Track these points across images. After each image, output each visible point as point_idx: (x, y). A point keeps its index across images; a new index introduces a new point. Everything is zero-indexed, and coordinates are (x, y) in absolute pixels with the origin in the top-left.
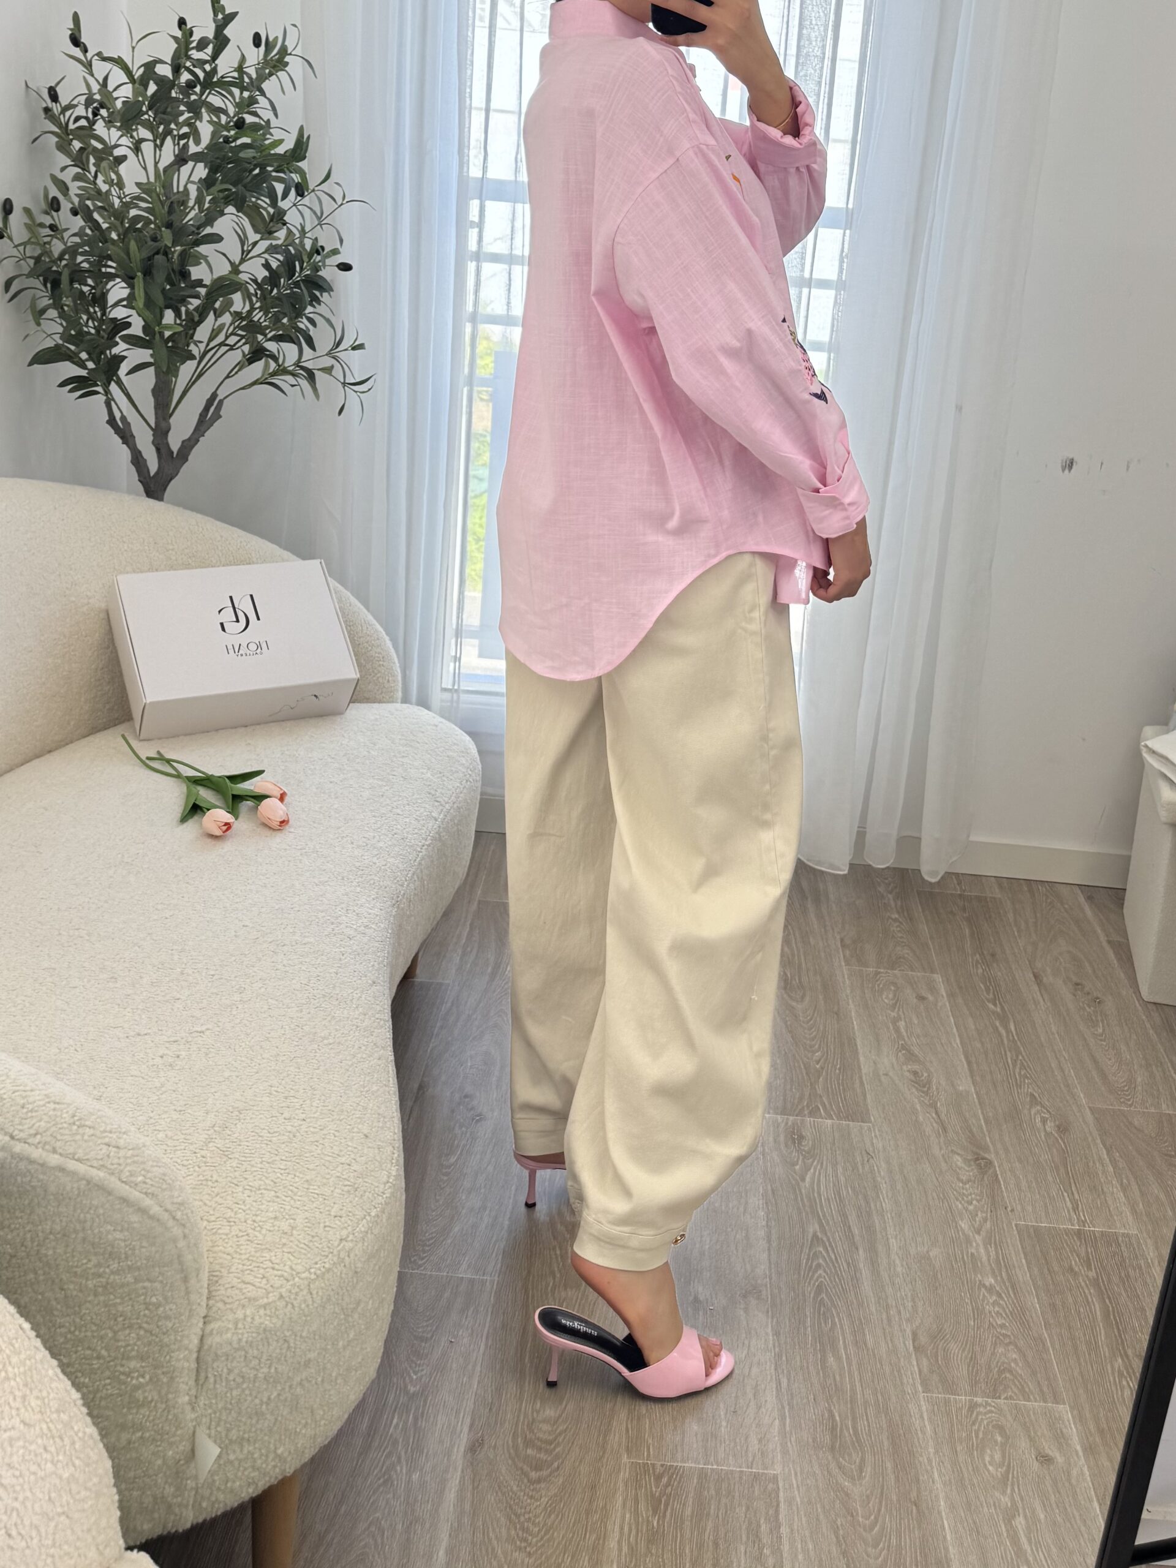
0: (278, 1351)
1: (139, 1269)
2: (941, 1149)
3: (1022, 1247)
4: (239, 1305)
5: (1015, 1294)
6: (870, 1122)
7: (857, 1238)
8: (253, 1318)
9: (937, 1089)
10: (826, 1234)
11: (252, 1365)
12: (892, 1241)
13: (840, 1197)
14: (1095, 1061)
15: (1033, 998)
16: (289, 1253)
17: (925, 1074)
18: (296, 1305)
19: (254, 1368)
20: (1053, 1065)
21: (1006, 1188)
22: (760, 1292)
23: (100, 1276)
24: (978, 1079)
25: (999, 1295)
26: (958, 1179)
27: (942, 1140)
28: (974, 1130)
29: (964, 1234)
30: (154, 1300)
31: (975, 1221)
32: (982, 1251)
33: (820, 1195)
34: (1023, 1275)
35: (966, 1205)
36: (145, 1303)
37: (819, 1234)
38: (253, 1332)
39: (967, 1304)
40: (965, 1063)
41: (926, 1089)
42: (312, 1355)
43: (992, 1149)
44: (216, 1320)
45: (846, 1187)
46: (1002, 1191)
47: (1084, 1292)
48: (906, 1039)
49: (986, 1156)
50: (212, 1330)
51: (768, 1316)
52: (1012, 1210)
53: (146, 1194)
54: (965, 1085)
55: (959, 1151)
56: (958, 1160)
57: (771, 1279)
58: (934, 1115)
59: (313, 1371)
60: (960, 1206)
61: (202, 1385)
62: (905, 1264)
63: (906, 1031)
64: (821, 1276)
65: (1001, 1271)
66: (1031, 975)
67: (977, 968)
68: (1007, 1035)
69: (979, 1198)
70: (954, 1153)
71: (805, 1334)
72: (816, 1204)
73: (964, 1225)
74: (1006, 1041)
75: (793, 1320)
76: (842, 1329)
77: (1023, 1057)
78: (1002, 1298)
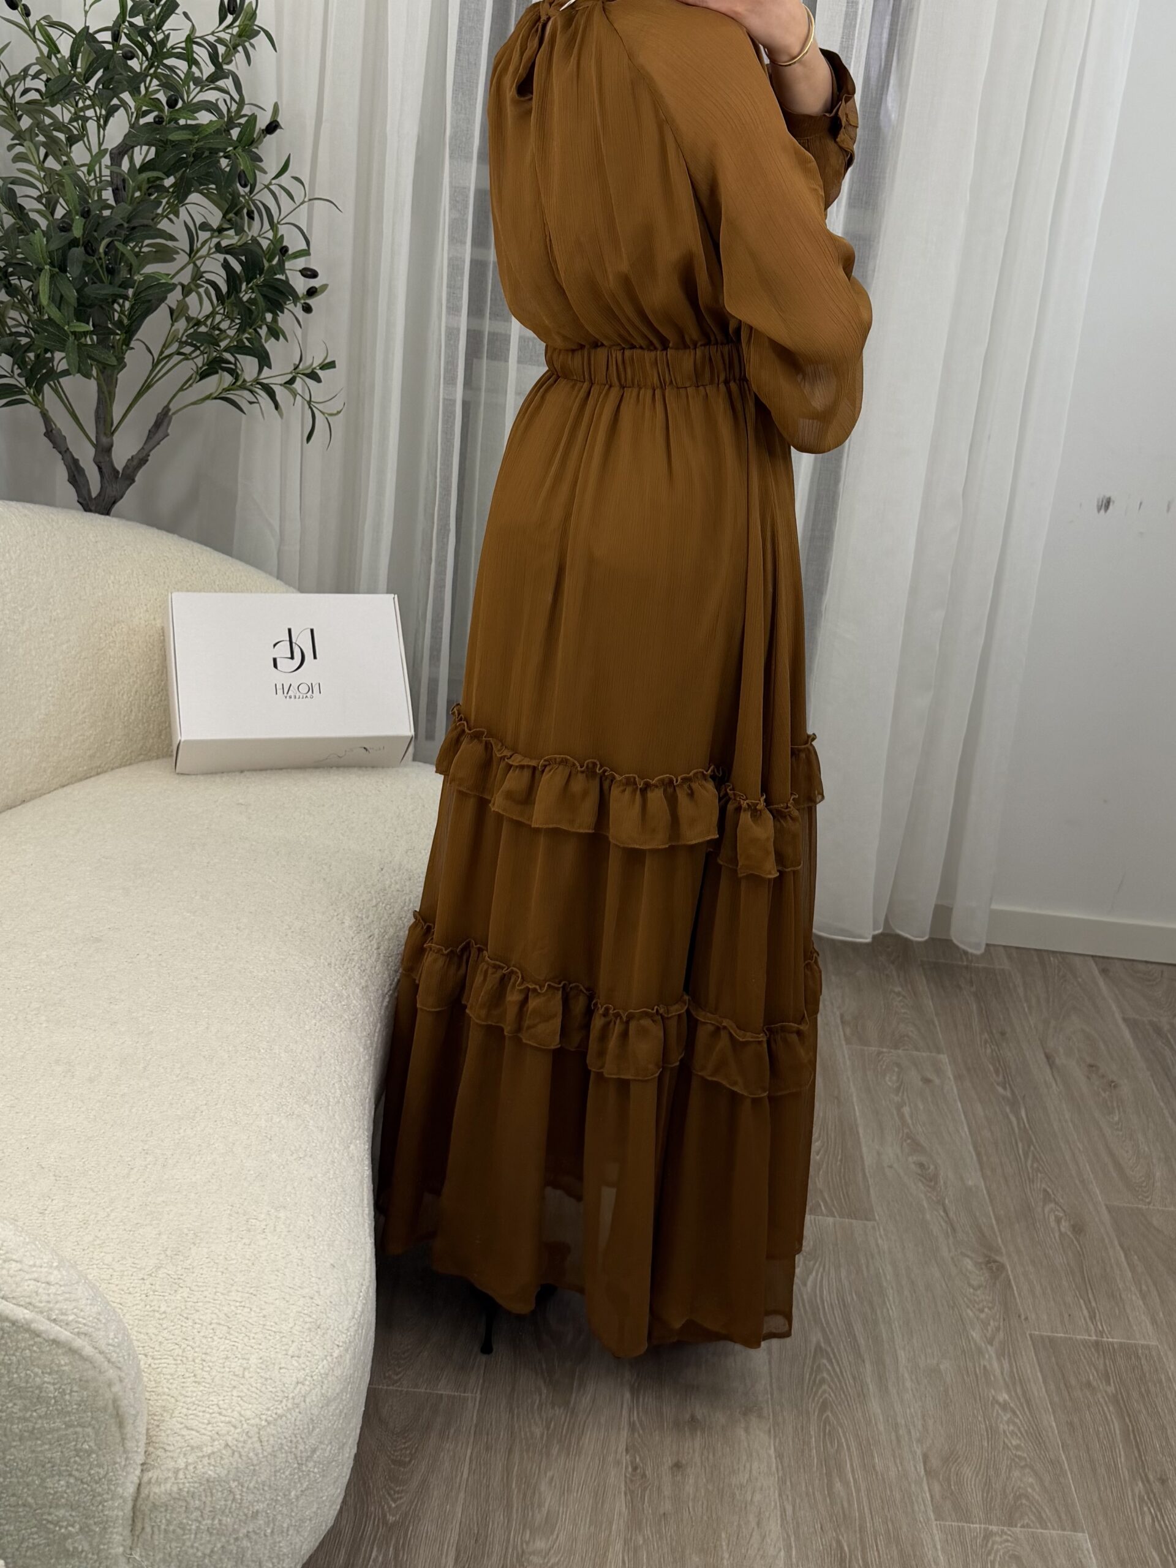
0: (223, 1503)
1: (69, 1413)
2: (950, 1251)
3: (1038, 1359)
4: (180, 1453)
5: (1030, 1411)
6: (875, 1220)
7: (864, 1350)
8: (195, 1468)
9: (945, 1183)
10: (830, 1345)
11: (193, 1517)
12: (900, 1352)
13: (844, 1305)
14: (1111, 1154)
15: (1045, 1081)
16: (238, 1397)
17: (932, 1167)
18: (244, 1454)
19: (196, 1520)
20: (1067, 1158)
21: (1020, 1294)
22: (761, 1409)
23: (26, 1420)
24: (988, 1173)
25: (1014, 1413)
26: (970, 1285)
27: (951, 1240)
28: (985, 1230)
29: (975, 1344)
30: (86, 1446)
31: (987, 1330)
32: (996, 1364)
33: (821, 1300)
34: (1038, 1390)
35: (977, 1313)
36: (75, 1450)
37: (823, 1345)
38: (196, 1482)
39: (980, 1422)
40: (974, 1153)
41: (932, 1184)
42: (259, 1507)
43: (1004, 1250)
44: (154, 1467)
45: (851, 1294)
46: (1015, 1298)
47: (1103, 1410)
48: (912, 1127)
49: (998, 1258)
50: (151, 1478)
51: (770, 1436)
52: (1026, 1319)
53: (78, 1334)
54: (974, 1179)
55: (969, 1253)
56: (969, 1264)
57: (772, 1394)
58: (942, 1213)
59: (261, 1522)
60: (971, 1314)
61: (138, 1537)
62: (914, 1377)
63: (911, 1118)
64: (824, 1392)
65: (1014, 1384)
66: (1043, 1056)
67: (986, 1048)
68: (1018, 1124)
69: (990, 1305)
70: (964, 1255)
71: (810, 1456)
72: (819, 1310)
73: (976, 1335)
74: (1016, 1130)
75: (797, 1441)
76: (849, 1451)
77: (1035, 1147)
78: (1017, 1416)
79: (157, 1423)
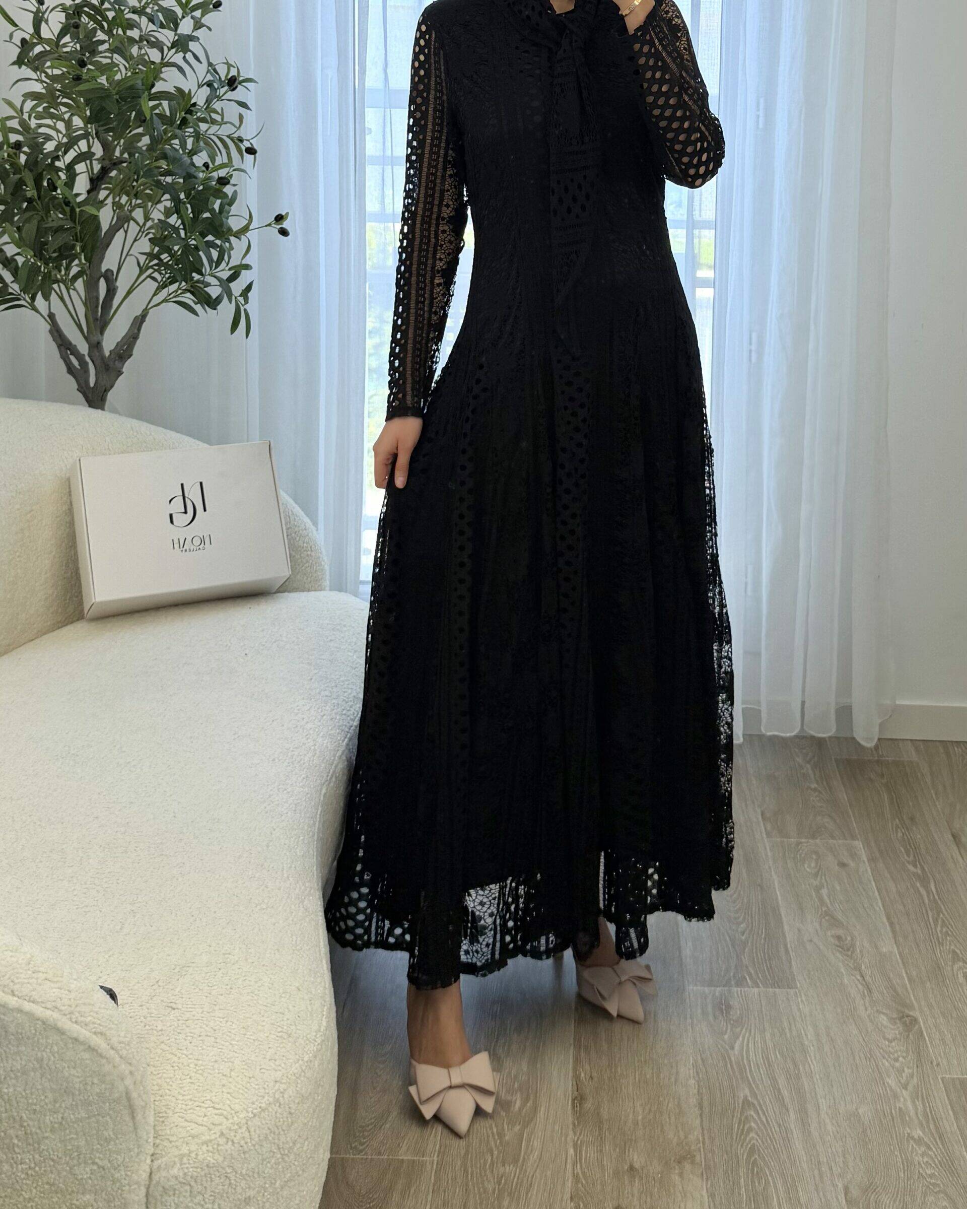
0: (220, 1187)
2: (866, 1010)
3: (948, 1100)
4: (183, 1142)
5: (943, 1145)
6: (796, 988)
7: (787, 1100)
8: (197, 1154)
9: (861, 951)
10: (757, 1099)
12: (822, 1102)
15: (952, 857)
16: (228, 1093)
17: (849, 938)
18: (236, 1141)
21: (931, 1043)
22: (695, 1156)
24: (901, 939)
25: (928, 1146)
26: (885, 1038)
27: (867, 1000)
28: (899, 990)
29: (890, 1087)
31: (902, 1077)
32: (909, 1104)
33: (748, 1059)
34: (950, 1126)
35: (892, 1062)
37: (750, 1099)
38: (197, 1167)
39: (897, 1156)
40: (887, 925)
41: (849, 953)
43: (917, 1008)
44: (162, 1156)
45: (775, 1052)
46: (927, 1047)
48: (829, 905)
49: (911, 1013)
50: (160, 1166)
51: (703, 1180)
52: (938, 1065)
54: (888, 946)
55: (884, 1011)
56: (883, 1019)
57: (704, 1144)
58: (859, 978)
60: (887, 1064)
62: (834, 1122)
63: (829, 899)
64: (753, 1138)
65: (928, 1122)
66: (950, 837)
67: (897, 833)
68: (928, 896)
69: (904, 1054)
70: (878, 1012)
71: (739, 1194)
72: (746, 1070)
73: (891, 1082)
74: (926, 901)
75: (727, 1182)
76: (775, 1187)
77: (944, 915)
78: (931, 1149)
79: (161, 1119)
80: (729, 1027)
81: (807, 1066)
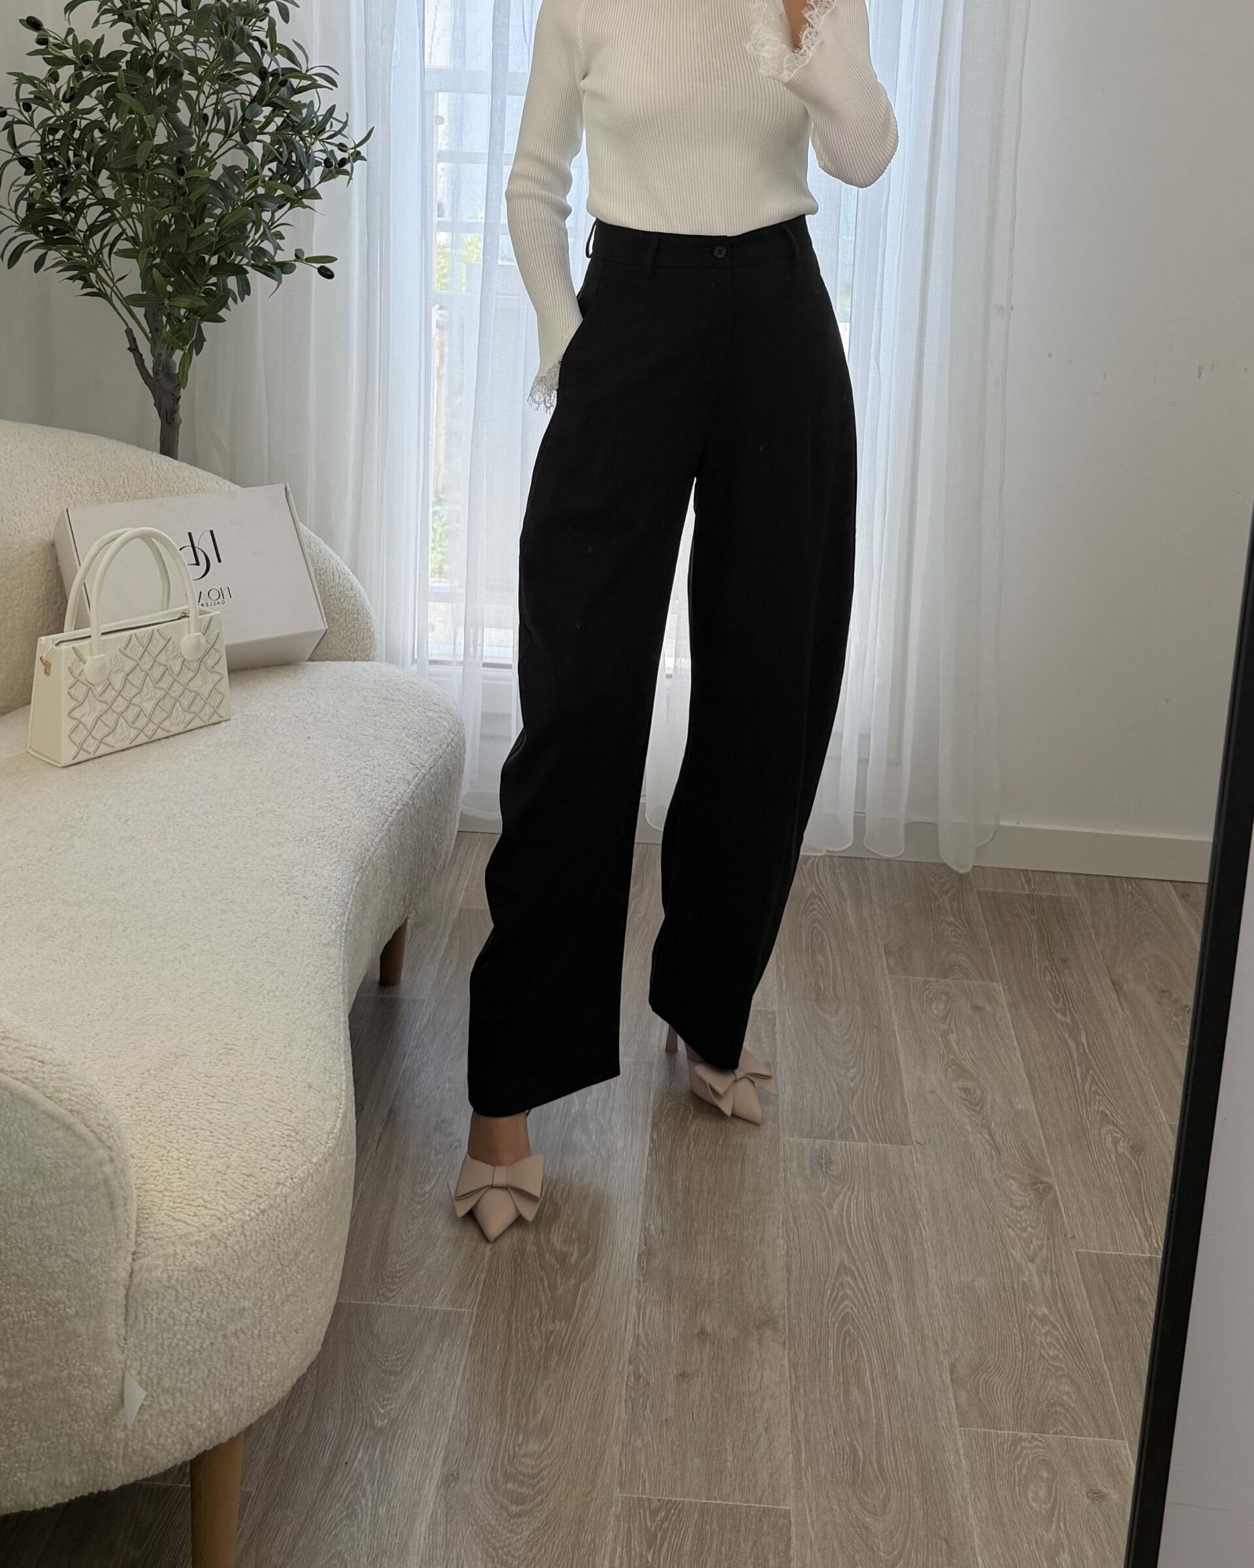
0: (210, 1294)
2: (992, 1173)
3: (1083, 1276)
4: (168, 1242)
5: (1070, 1323)
6: (911, 1144)
7: (890, 1268)
8: (183, 1256)
9: (991, 1107)
10: (855, 1263)
12: (932, 1271)
13: (873, 1226)
15: (1110, 1006)
16: (222, 1192)
17: (978, 1092)
19: (185, 1310)
20: (1130, 1080)
21: (1067, 1214)
22: (777, 1322)
24: (1041, 1096)
25: (1053, 1326)
26: (1012, 1205)
27: (995, 1163)
28: (1034, 1153)
29: (1015, 1261)
31: (1029, 1249)
32: (1036, 1279)
33: (849, 1222)
34: (1081, 1304)
35: (1019, 1232)
37: (847, 1264)
38: (184, 1271)
39: (1015, 1334)
40: (1026, 1079)
41: (978, 1108)
43: (1053, 1173)
44: (144, 1255)
45: (881, 1216)
46: (1062, 1217)
48: (958, 1054)
49: (1046, 1179)
50: (143, 1266)
51: (785, 1349)
52: (1073, 1237)
54: (1025, 1102)
55: (1014, 1175)
56: (1013, 1186)
57: (789, 1309)
58: (987, 1136)
60: (1012, 1233)
61: (132, 1325)
62: (945, 1293)
63: (958, 1046)
64: (847, 1306)
65: (1055, 1297)
66: (1109, 982)
67: (1045, 976)
68: (1078, 1048)
69: (1033, 1224)
70: (1007, 1176)
71: (827, 1366)
72: (845, 1232)
73: (1016, 1253)
74: (1075, 1055)
75: (813, 1352)
76: (869, 1361)
77: (1094, 1071)
78: (1057, 1329)
79: (146, 1216)
80: (828, 1183)
81: (918, 1231)
